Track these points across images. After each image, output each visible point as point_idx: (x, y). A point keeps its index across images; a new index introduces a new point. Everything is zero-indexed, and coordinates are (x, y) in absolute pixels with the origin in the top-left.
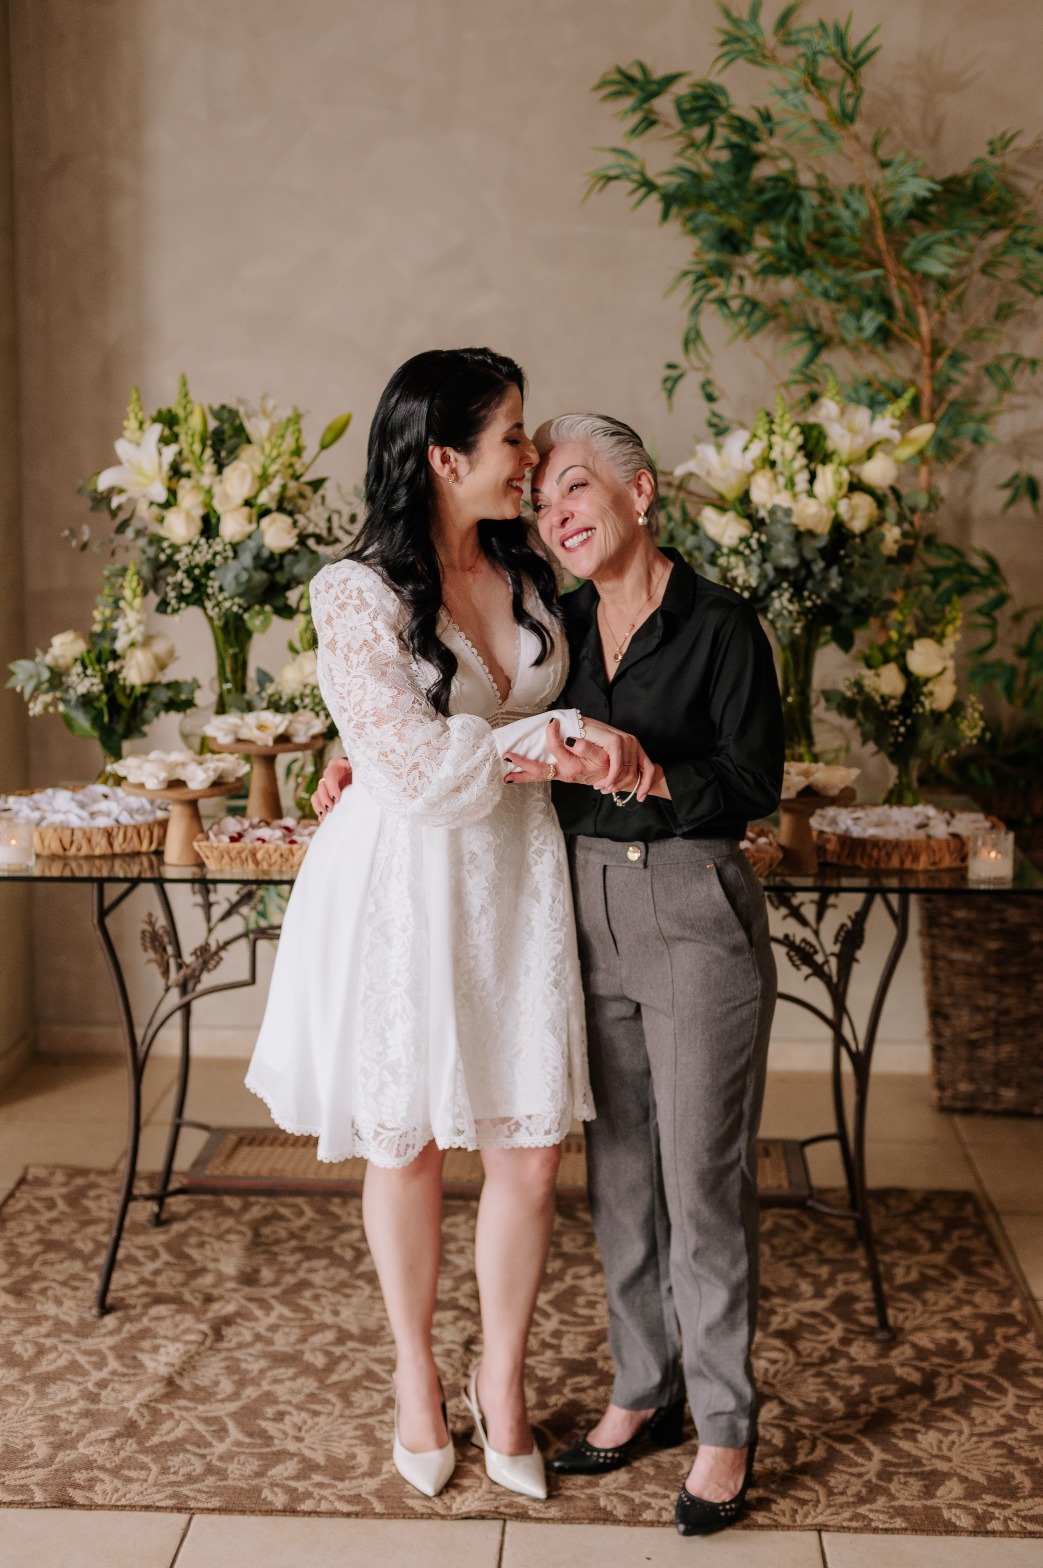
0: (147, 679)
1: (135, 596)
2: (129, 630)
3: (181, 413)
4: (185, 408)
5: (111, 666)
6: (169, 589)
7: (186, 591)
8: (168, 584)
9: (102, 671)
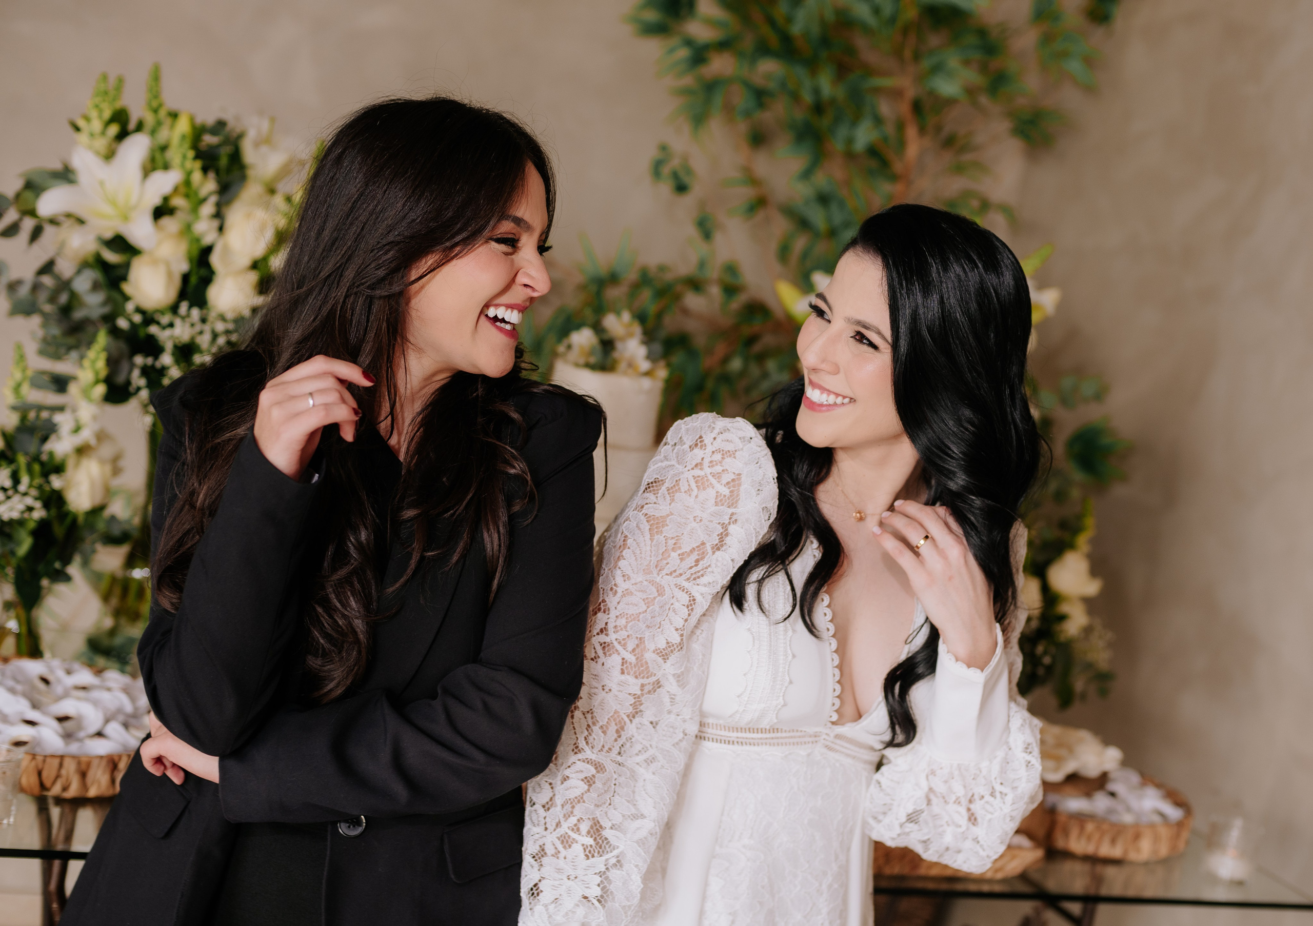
0: (98, 501)
1: (97, 382)
2: (77, 429)
3: (149, 119)
4: (156, 111)
5: (56, 482)
6: (136, 373)
7: (166, 382)
8: (132, 366)
9: (40, 488)
